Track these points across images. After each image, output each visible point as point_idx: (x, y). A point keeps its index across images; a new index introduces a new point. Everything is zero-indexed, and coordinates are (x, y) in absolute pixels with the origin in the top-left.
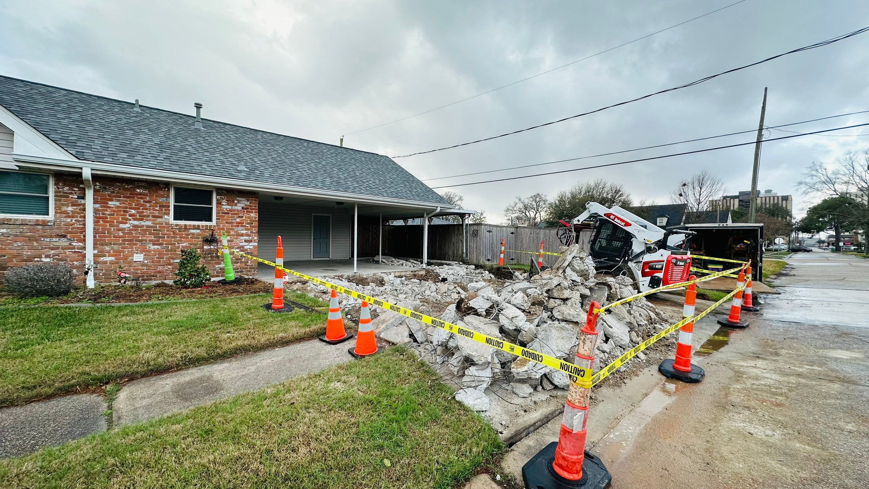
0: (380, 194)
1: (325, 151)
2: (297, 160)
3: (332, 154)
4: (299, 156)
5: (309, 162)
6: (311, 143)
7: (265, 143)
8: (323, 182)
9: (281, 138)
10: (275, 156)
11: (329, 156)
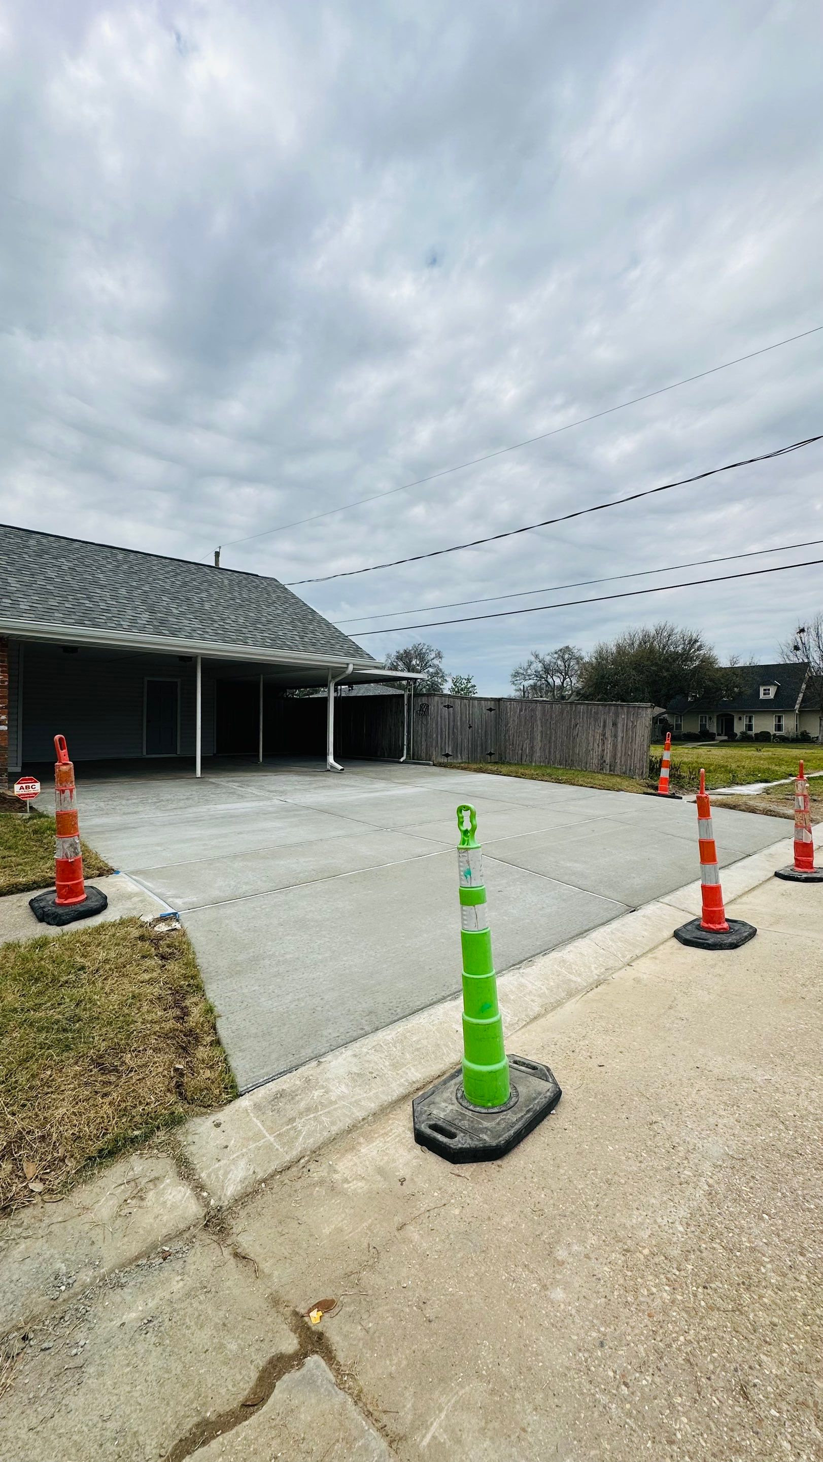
0: (242, 641)
1: (155, 568)
2: (95, 582)
3: (168, 572)
4: (101, 576)
5: (118, 585)
6: (132, 556)
7: (40, 554)
8: (133, 621)
9: (76, 545)
10: (53, 575)
11: (161, 577)
